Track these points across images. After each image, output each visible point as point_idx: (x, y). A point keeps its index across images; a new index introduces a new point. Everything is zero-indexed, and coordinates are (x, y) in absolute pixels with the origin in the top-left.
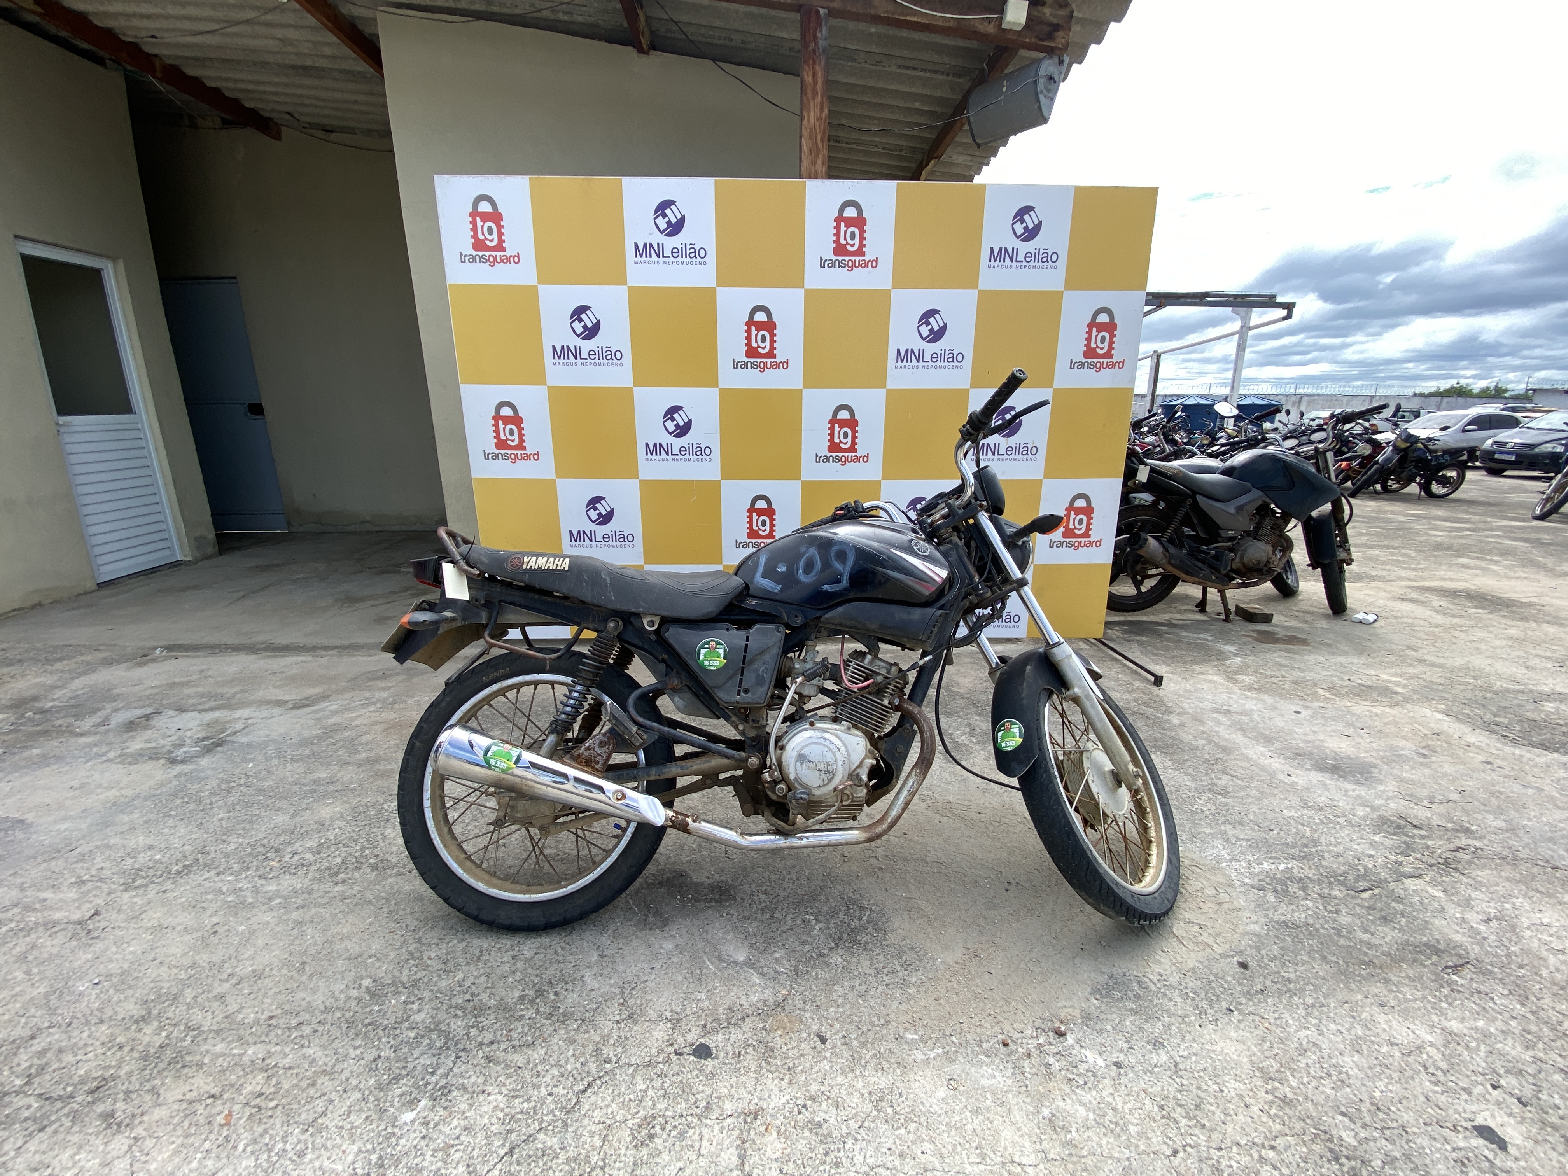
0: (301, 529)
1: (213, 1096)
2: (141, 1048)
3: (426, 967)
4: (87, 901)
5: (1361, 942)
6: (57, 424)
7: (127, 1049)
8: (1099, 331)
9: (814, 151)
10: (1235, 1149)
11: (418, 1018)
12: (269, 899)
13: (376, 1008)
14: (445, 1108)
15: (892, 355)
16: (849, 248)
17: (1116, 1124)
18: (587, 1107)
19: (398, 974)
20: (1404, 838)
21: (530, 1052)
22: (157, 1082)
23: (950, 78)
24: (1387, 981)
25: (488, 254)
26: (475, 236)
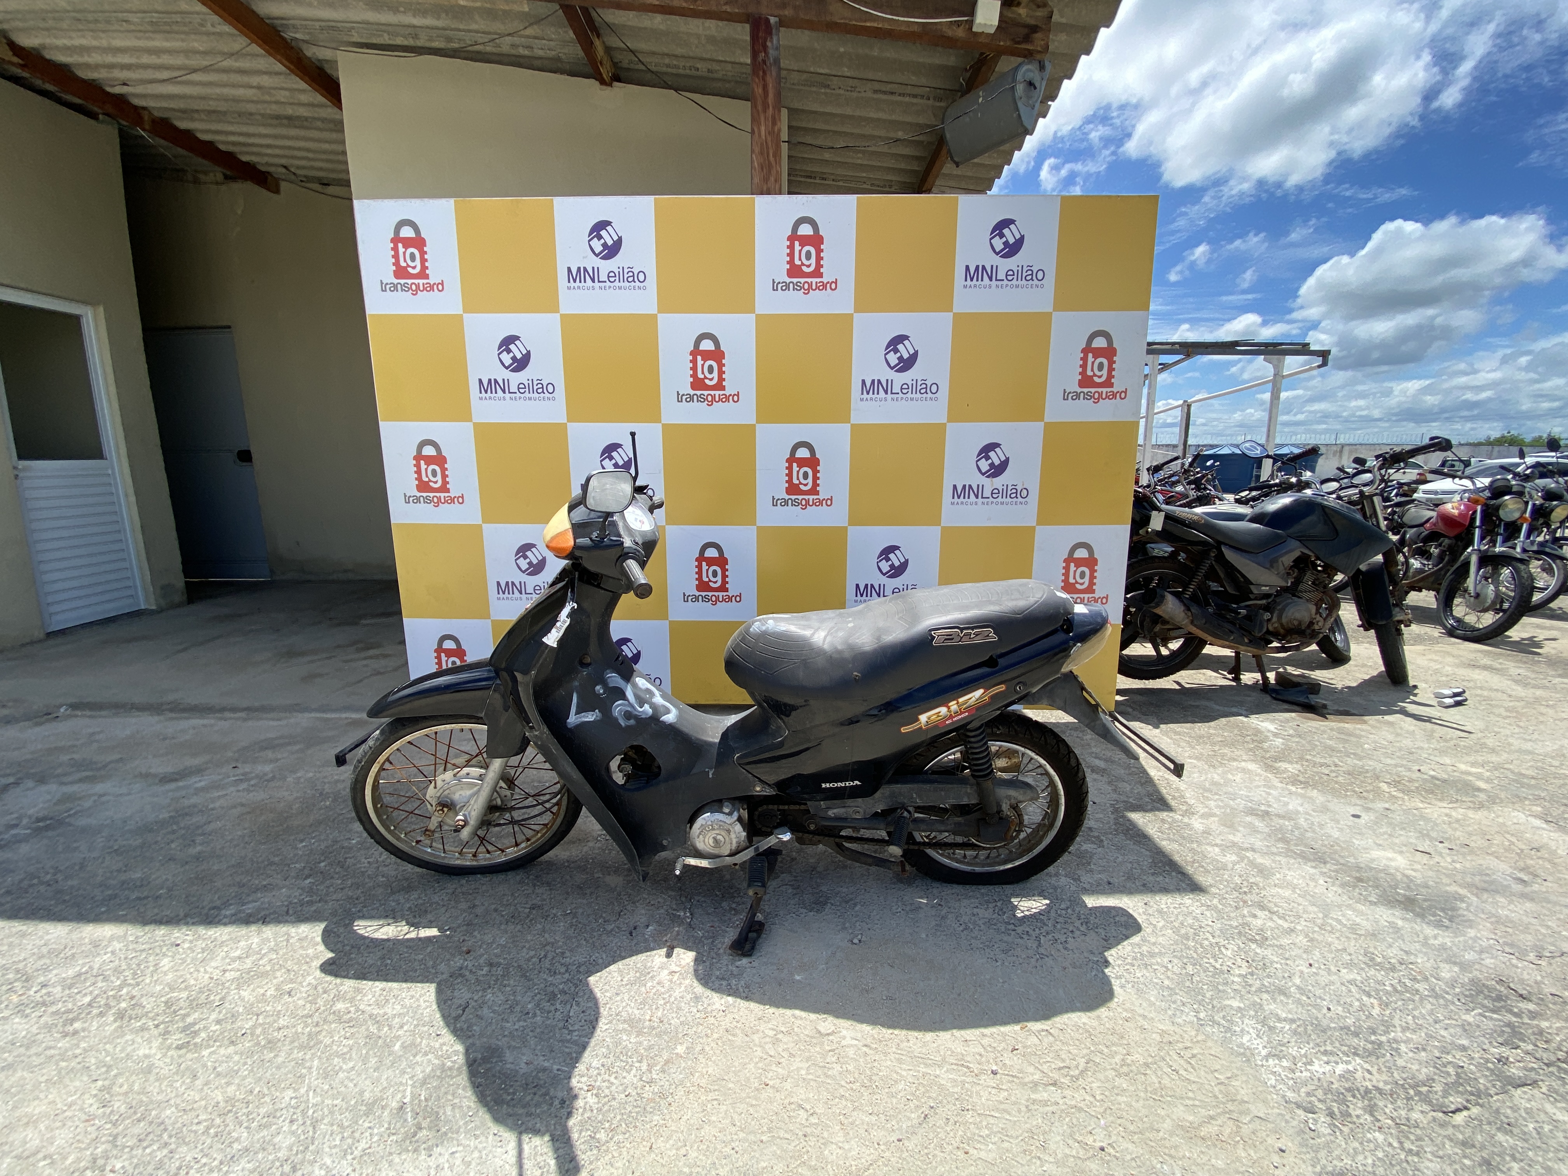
0: (284, 577)
6: (15, 468)
8: (1095, 357)
15: (856, 386)
16: (804, 269)
20: (1508, 1017)
23: (931, 102)
26: (397, 263)
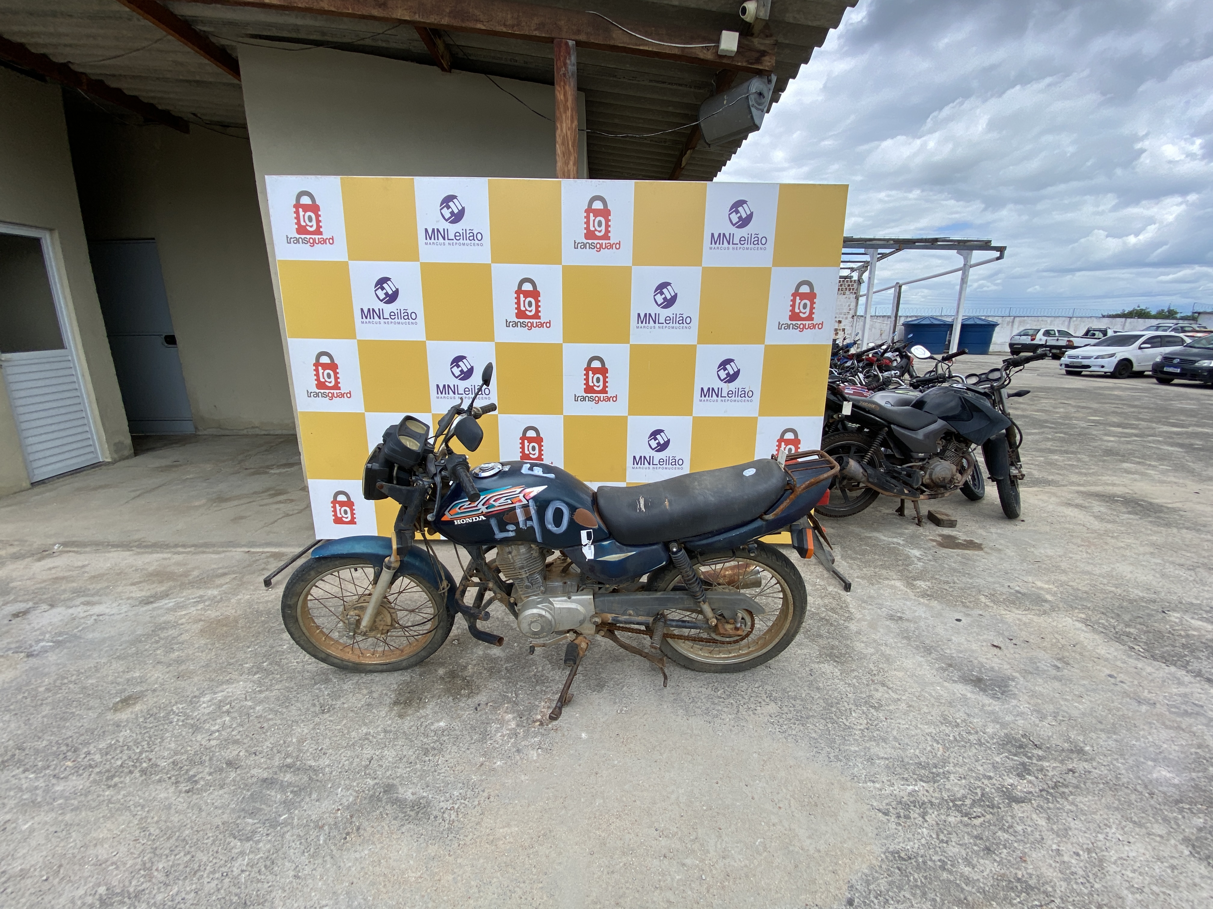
0: (206, 432)
8: (801, 299)
9: (566, 154)
15: (633, 318)
16: (597, 233)
20: (1024, 759)
23: (692, 90)
25: (308, 237)
26: (298, 223)
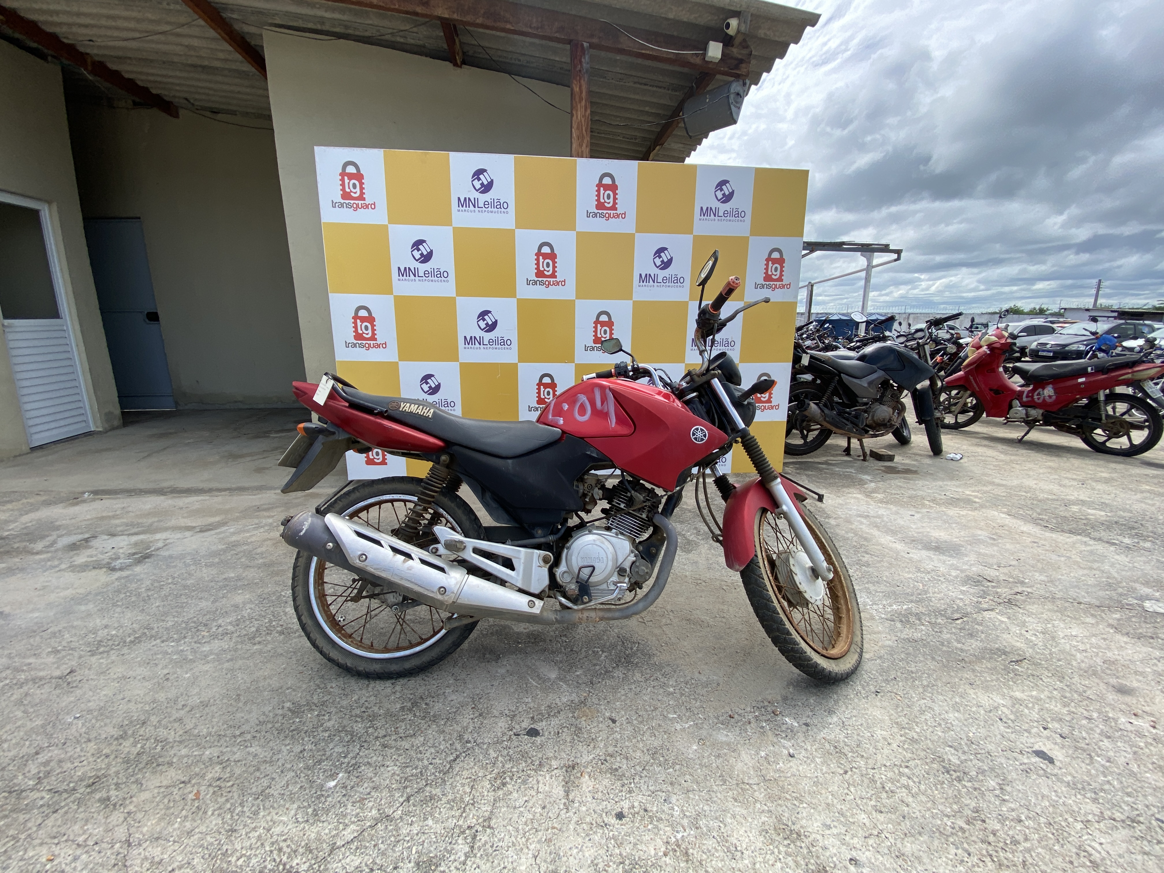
0: (186, 407)
1: (183, 782)
2: (123, 756)
3: (330, 693)
4: (64, 664)
5: (956, 648)
6: (3, 325)
7: (112, 757)
8: (773, 264)
9: (581, 137)
10: (883, 768)
11: (329, 724)
12: (205, 656)
13: (298, 720)
14: (357, 777)
15: (636, 278)
16: (606, 205)
17: (808, 758)
18: (457, 769)
19: (308, 698)
20: (982, 588)
21: (413, 740)
22: (140, 776)
23: (670, 92)
24: (974, 671)
25: (352, 202)
26: (343, 190)
